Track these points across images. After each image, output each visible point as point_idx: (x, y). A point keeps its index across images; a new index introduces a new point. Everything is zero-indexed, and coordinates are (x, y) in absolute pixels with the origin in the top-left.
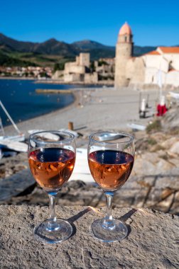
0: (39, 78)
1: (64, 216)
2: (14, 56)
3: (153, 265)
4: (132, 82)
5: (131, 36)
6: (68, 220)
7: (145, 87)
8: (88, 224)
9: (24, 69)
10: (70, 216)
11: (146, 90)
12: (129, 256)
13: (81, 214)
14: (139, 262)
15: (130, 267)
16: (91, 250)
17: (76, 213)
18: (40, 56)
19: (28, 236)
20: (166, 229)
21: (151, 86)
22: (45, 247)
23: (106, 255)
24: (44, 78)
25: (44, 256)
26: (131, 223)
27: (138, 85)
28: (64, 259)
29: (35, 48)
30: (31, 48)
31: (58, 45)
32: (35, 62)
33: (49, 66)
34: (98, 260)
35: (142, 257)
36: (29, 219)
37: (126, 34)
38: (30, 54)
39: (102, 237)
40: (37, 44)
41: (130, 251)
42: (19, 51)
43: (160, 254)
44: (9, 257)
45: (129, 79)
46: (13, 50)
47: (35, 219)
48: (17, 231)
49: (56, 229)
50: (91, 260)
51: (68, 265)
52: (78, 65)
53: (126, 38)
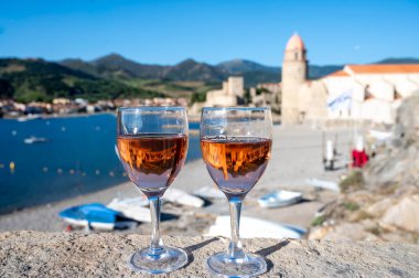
2: (134, 84)
4: (308, 117)
5: (304, 52)
7: (328, 123)
9: (148, 102)
11: (332, 129)
18: (171, 83)
21: (337, 122)
27: (318, 122)
29: (165, 73)
30: (159, 73)
31: (197, 67)
32: (165, 92)
33: (184, 96)
37: (296, 49)
38: (157, 80)
40: (167, 67)
42: (142, 78)
45: (303, 113)
46: (134, 76)
52: (227, 94)
53: (296, 55)
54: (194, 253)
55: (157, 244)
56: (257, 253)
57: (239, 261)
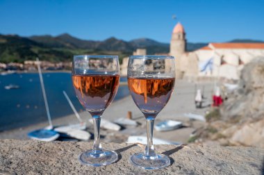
4: (186, 74)
5: (184, 34)
7: (199, 79)
11: (201, 82)
18: (101, 52)
21: (204, 78)
27: (192, 78)
29: (97, 46)
30: (93, 46)
31: (117, 43)
37: (179, 32)
38: (92, 50)
40: (98, 42)
42: (82, 49)
45: (183, 72)
46: (77, 47)
49: (101, 155)
53: (179, 36)
54: (122, 153)
55: (98, 147)
56: (163, 153)
57: (152, 158)
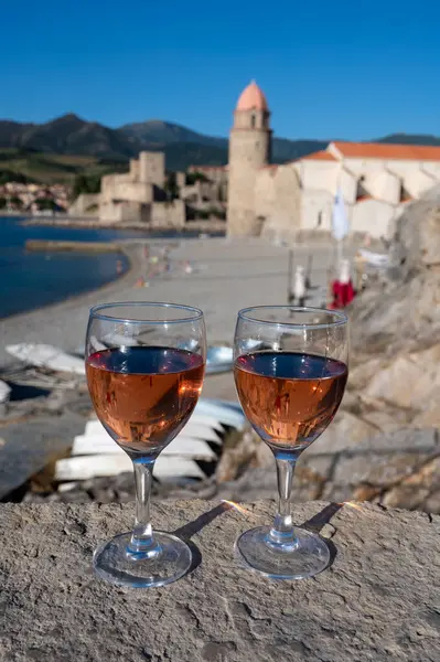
0: (36, 212)
1: (164, 525)
3: (404, 627)
4: (270, 225)
5: (266, 114)
6: (177, 533)
7: (300, 237)
8: (229, 540)
10: (178, 523)
11: (305, 246)
12: (344, 609)
13: (206, 519)
14: (370, 621)
15: (349, 632)
16: (247, 600)
17: (194, 516)
18: (38, 156)
19: (81, 573)
20: (420, 546)
21: (315, 235)
22: (129, 599)
23: (286, 611)
24: (48, 213)
25: (129, 619)
26: (333, 535)
27: (284, 234)
28: (184, 623)
29: (25, 137)
30: (14, 138)
31: (84, 130)
32: (26, 172)
33: (61, 182)
34: (269, 621)
35: (375, 609)
36: (75, 534)
37: (254, 108)
38: (12, 150)
39: (270, 568)
40: (30, 126)
41: (344, 598)
43: (416, 602)
44: (40, 626)
45: (262, 219)
47: (90, 534)
48: (48, 564)
49: (151, 554)
50: (252, 623)
51: (196, 636)
52: (136, 181)
53: (253, 118)
